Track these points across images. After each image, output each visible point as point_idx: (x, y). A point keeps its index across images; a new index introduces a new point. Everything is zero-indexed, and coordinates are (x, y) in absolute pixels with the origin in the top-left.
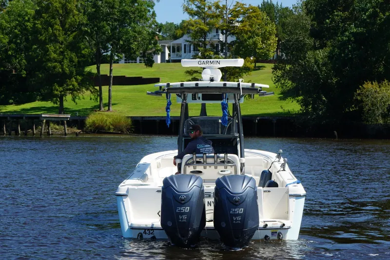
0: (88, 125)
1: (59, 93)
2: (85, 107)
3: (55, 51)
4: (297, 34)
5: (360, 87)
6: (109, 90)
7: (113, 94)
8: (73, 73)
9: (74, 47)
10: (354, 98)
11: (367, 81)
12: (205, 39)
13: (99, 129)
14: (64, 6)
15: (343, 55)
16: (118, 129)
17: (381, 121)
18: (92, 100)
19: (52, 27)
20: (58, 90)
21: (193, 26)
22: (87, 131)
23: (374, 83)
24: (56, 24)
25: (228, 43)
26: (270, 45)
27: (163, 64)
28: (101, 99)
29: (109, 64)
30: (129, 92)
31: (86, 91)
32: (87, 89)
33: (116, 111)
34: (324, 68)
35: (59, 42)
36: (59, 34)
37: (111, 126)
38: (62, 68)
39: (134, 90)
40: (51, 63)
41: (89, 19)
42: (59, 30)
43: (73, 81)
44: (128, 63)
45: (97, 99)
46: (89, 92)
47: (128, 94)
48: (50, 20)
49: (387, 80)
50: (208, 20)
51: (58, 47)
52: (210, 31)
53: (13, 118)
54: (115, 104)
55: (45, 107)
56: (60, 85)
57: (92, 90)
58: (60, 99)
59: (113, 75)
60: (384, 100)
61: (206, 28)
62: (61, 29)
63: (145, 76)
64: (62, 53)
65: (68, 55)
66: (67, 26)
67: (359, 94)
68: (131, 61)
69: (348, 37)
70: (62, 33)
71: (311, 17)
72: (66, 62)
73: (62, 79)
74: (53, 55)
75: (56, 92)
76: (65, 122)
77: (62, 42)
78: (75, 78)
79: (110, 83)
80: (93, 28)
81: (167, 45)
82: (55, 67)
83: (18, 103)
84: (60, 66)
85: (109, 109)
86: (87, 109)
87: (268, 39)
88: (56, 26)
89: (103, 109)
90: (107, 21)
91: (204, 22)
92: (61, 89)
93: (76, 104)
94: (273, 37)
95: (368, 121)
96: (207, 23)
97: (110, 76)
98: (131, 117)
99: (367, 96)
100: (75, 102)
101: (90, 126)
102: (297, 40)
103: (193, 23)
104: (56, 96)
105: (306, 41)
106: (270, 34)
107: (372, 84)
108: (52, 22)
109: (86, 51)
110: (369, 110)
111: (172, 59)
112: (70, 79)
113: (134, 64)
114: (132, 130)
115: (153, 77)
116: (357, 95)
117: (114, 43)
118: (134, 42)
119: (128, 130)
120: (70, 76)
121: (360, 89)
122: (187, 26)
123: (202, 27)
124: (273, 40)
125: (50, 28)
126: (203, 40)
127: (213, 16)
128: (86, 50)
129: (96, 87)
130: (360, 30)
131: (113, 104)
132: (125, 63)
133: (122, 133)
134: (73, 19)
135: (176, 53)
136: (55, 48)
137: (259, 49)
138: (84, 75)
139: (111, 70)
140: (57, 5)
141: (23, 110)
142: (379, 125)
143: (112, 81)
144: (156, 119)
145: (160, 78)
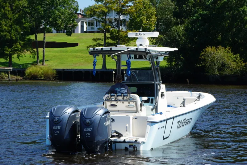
0: (27, 74)
1: (9, 53)
2: (27, 63)
3: (6, 24)
4: (166, 15)
5: (204, 50)
6: (43, 51)
7: (46, 54)
8: (18, 39)
9: (18, 22)
10: (200, 57)
11: (208, 46)
12: (105, 17)
13: (34, 77)
15: (194, 29)
16: (47, 77)
17: (217, 73)
18: (31, 58)
19: (4, 8)
20: (8, 51)
21: (97, 9)
22: (26, 78)
23: (212, 47)
24: (7, 7)
25: (120, 20)
26: (151, 21)
27: (82, 34)
28: (38, 57)
29: (43, 34)
30: (57, 52)
31: (26, 51)
32: (28, 51)
33: (48, 65)
34: (184, 38)
35: (9, 19)
36: (8, 13)
37: (42, 75)
38: (11, 36)
39: (61, 51)
40: (3, 33)
41: (29, 4)
42: (9, 11)
43: (18, 45)
44: (59, 33)
45: (34, 57)
46: (29, 52)
47: (57, 54)
48: (2, 4)
49: (221, 45)
50: (108, 5)
51: (8, 22)
52: (109, 12)
54: (47, 60)
56: (9, 48)
57: (31, 51)
58: (9, 57)
59: (45, 41)
60: (219, 59)
61: (106, 10)
63: (68, 42)
64: (11, 26)
65: (14, 27)
66: (14, 8)
67: (203, 55)
68: (60, 32)
69: (197, 17)
70: (10, 12)
71: (174, 3)
72: (12, 32)
73: (11, 43)
74: (5, 27)
75: (6, 52)
76: (9, 72)
77: (11, 18)
78: (19, 43)
79: (44, 46)
80: (32, 9)
81: (85, 21)
82: (5, 35)
84: (9, 35)
85: (43, 64)
86: (28, 63)
87: (151, 18)
88: (7, 8)
89: (39, 64)
90: (41, 5)
91: (105, 6)
92: (10, 50)
93: (20, 60)
94: (154, 16)
95: (209, 73)
96: (107, 7)
98: (56, 69)
99: (208, 56)
100: (19, 59)
101: (28, 75)
102: (166, 19)
103: (97, 7)
104: (7, 55)
105: (172, 19)
106: (152, 15)
107: (211, 48)
108: (4, 5)
109: (26, 25)
110: (210, 65)
111: (88, 30)
112: (16, 44)
113: (63, 33)
114: (56, 78)
115: (74, 43)
116: (202, 56)
117: (46, 19)
118: (59, 19)
119: (54, 77)
120: (16, 41)
121: (203, 51)
122: (93, 8)
123: (103, 9)
124: (154, 18)
125: (2, 9)
126: (104, 18)
127: (110, 2)
128: (27, 24)
129: (34, 49)
130: (204, 12)
131: (46, 61)
132: (57, 33)
133: (50, 79)
134: (18, 3)
135: (91, 26)
136: (6, 22)
137: (144, 24)
138: (25, 41)
139: (44, 38)
142: (215, 75)
143: (45, 45)
144: (72, 70)
145: (79, 43)
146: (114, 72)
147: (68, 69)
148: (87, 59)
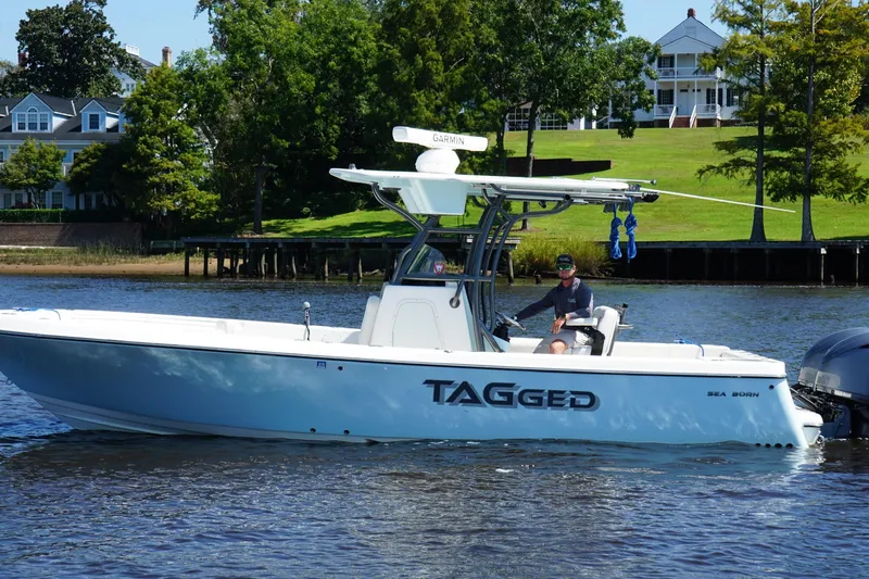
3: (427, 104)
12: (761, 76)
13: (541, 269)
14: (446, 12)
19: (423, 53)
24: (430, 48)
29: (527, 133)
33: (538, 229)
35: (434, 87)
36: (437, 69)
42: (437, 61)
48: (417, 40)
51: (432, 97)
53: (322, 245)
55: (379, 223)
62: (441, 58)
63: (576, 158)
79: (528, 170)
83: (321, 214)
85: (524, 227)
88: (431, 53)
97: (528, 157)
98: (606, 243)
108: (421, 43)
109: (492, 105)
113: (561, 131)
114: (610, 271)
115: (592, 159)
119: (602, 269)
125: (418, 57)
128: (492, 101)
132: (542, 129)
133: (590, 276)
136: (427, 98)
139: (530, 145)
140: (432, 7)
141: (338, 228)
143: (531, 168)
144: (665, 247)
145: (612, 160)
146: (823, 251)
147: (647, 243)
148: (661, 211)
